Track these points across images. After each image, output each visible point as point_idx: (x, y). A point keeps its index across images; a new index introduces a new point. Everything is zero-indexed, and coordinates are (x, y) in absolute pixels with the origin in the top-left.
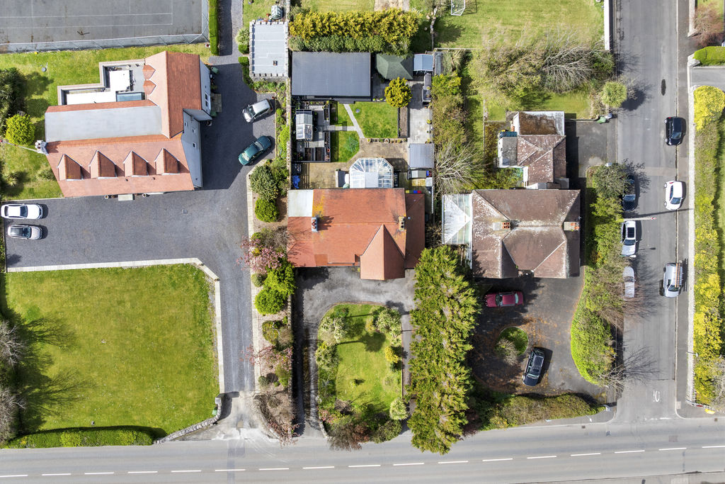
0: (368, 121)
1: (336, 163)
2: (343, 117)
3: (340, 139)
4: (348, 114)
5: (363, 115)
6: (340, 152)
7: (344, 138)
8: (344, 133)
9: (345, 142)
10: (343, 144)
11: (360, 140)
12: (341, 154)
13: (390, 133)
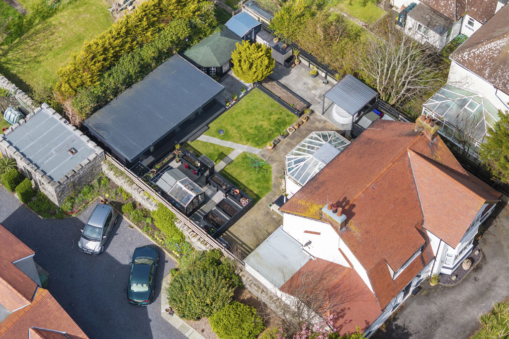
0: (245, 131)
1: (259, 202)
2: (212, 152)
3: (234, 175)
4: (214, 145)
5: (233, 131)
6: (251, 187)
7: (238, 171)
8: (231, 165)
9: (244, 173)
10: (245, 177)
11: (259, 157)
12: (254, 188)
13: (285, 121)
